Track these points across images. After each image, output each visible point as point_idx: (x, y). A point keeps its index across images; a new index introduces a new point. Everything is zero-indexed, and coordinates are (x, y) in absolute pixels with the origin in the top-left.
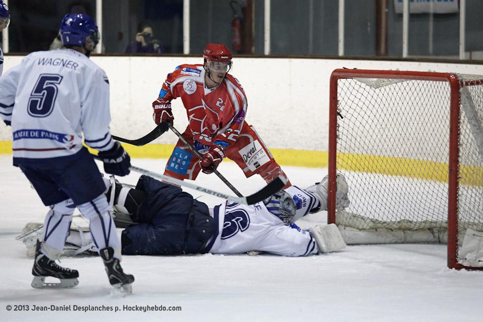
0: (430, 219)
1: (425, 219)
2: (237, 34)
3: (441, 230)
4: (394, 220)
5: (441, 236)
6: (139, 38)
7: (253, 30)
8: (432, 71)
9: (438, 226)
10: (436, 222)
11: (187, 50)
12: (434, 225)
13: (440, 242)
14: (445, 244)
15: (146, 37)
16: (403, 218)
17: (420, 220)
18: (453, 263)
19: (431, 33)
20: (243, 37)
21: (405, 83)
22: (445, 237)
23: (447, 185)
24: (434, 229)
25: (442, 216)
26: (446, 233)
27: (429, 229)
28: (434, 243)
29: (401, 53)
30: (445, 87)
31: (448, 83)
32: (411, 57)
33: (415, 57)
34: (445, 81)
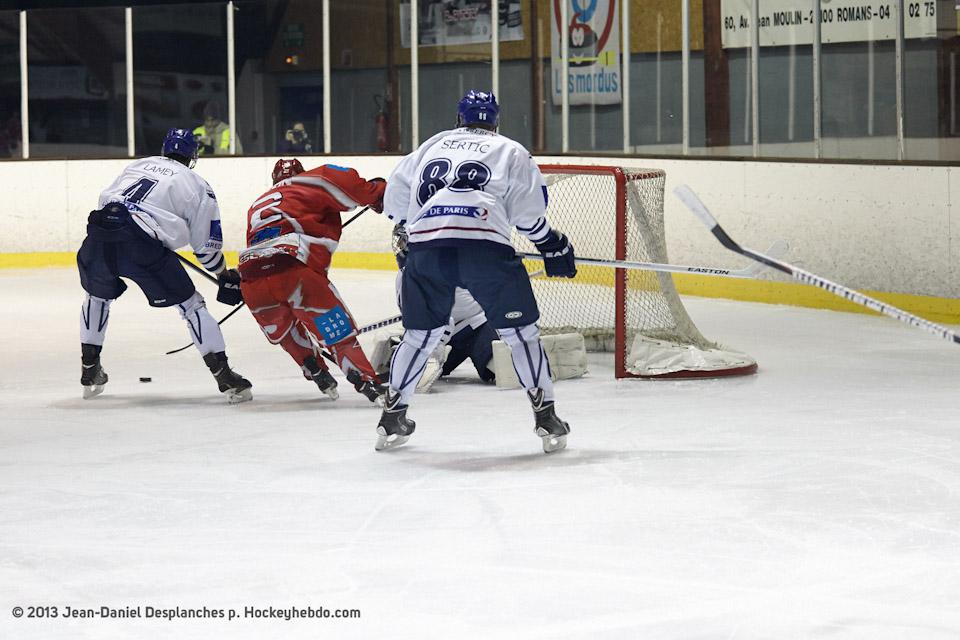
0: (595, 325)
1: (590, 325)
2: (381, 129)
3: (607, 336)
4: (557, 326)
5: (607, 344)
6: (289, 136)
7: (400, 126)
8: (596, 165)
9: (604, 332)
10: (601, 329)
11: (328, 149)
12: (599, 331)
13: (605, 350)
14: (611, 352)
15: (297, 134)
16: (567, 324)
17: (584, 326)
18: (621, 372)
19: (593, 126)
20: (388, 135)
21: (574, 178)
22: (612, 344)
23: (614, 289)
24: (599, 337)
25: (608, 321)
26: (614, 340)
27: (594, 336)
28: (599, 351)
29: (561, 149)
30: (610, 181)
31: (613, 177)
32: (572, 152)
33: (576, 152)
34: (610, 174)
